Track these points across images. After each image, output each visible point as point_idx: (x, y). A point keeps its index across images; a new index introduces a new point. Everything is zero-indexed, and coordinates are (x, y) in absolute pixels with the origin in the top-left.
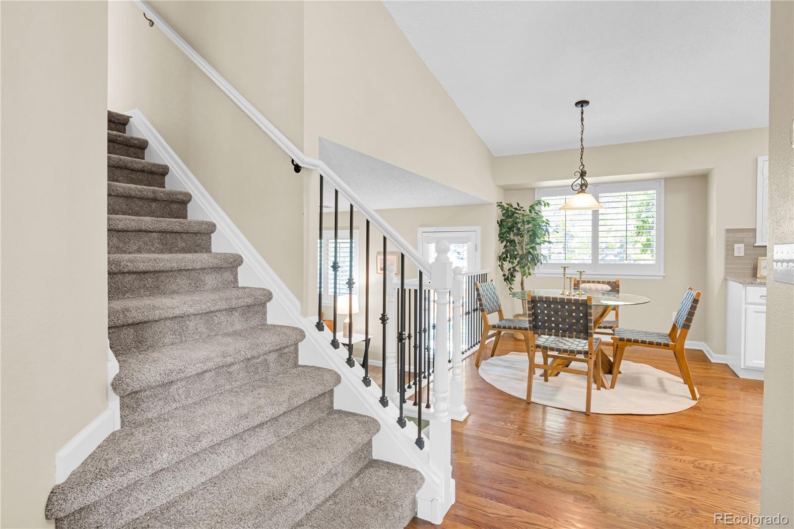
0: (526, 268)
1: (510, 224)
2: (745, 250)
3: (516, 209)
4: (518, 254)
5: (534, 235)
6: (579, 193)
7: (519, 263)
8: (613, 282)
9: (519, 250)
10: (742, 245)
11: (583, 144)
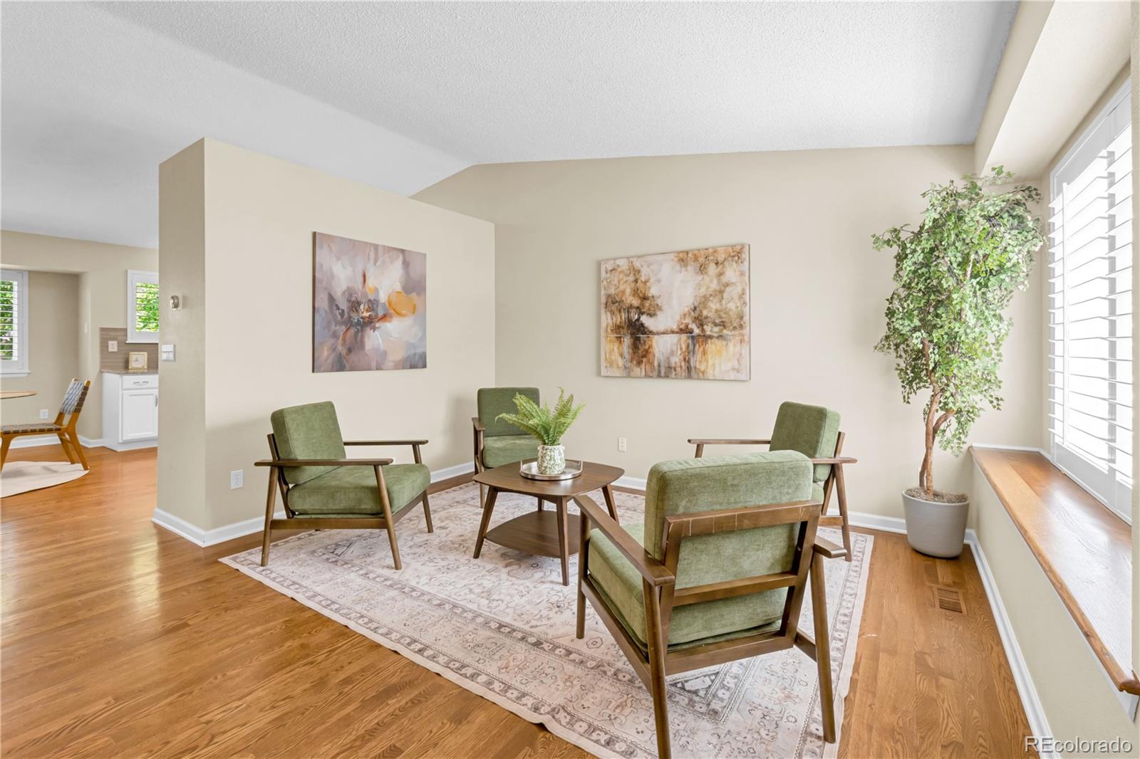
2: (118, 346)
10: (116, 342)
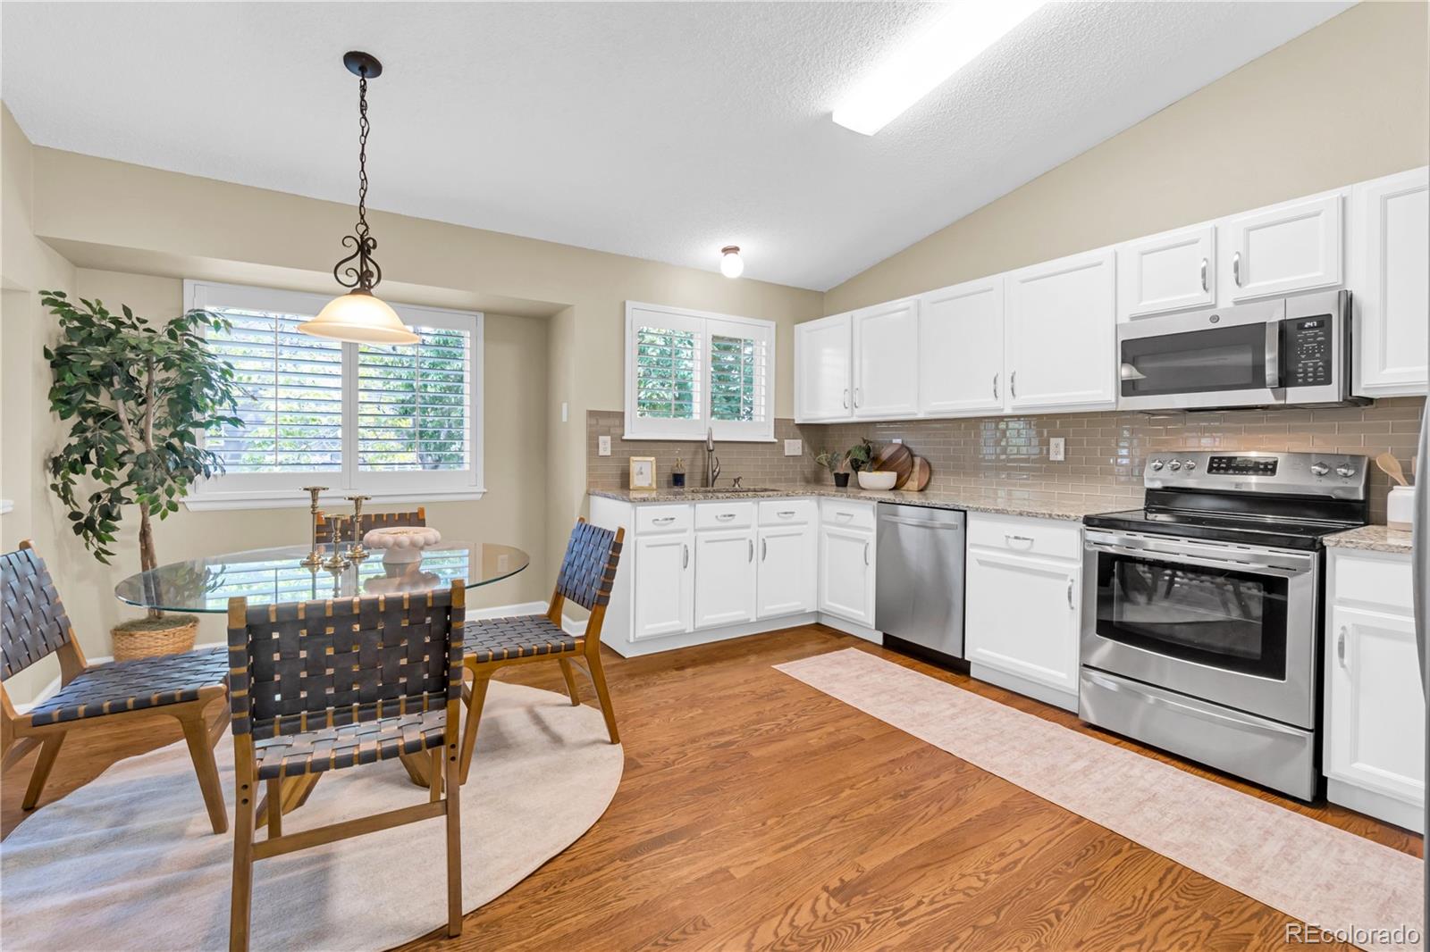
0: (160, 490)
1: (96, 363)
2: (613, 445)
3: (115, 321)
4: (130, 452)
5: (184, 402)
6: (354, 292)
7: (131, 478)
8: (411, 514)
9: (132, 440)
10: (609, 438)
11: (365, 169)
